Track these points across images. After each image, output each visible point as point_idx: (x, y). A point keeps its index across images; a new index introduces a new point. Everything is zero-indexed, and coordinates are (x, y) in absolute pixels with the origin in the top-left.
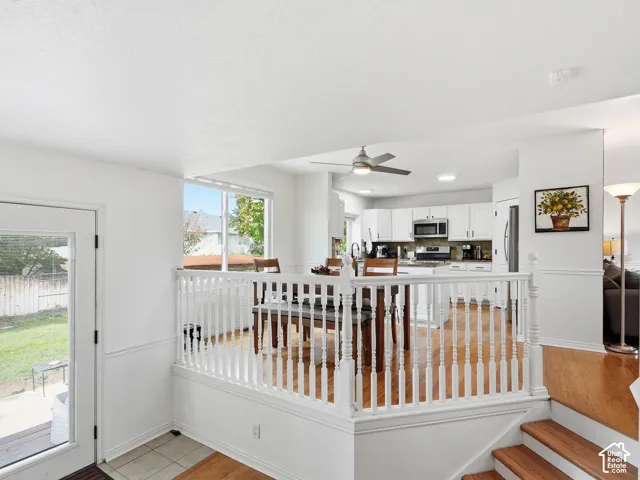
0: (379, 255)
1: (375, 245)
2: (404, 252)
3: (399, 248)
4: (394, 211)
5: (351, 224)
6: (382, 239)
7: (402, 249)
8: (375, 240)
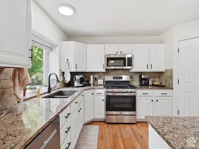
0: (76, 84)
1: (73, 74)
2: (95, 79)
3: (92, 77)
4: (88, 46)
5: (48, 54)
6: (79, 70)
7: (94, 77)
8: (73, 70)
